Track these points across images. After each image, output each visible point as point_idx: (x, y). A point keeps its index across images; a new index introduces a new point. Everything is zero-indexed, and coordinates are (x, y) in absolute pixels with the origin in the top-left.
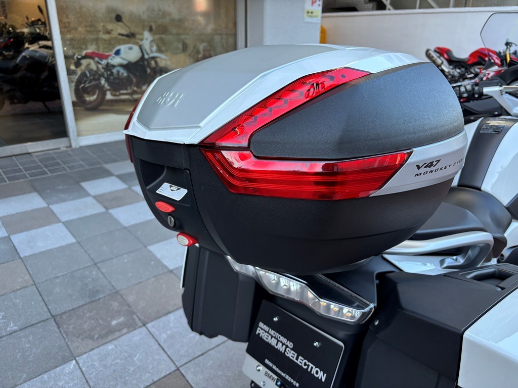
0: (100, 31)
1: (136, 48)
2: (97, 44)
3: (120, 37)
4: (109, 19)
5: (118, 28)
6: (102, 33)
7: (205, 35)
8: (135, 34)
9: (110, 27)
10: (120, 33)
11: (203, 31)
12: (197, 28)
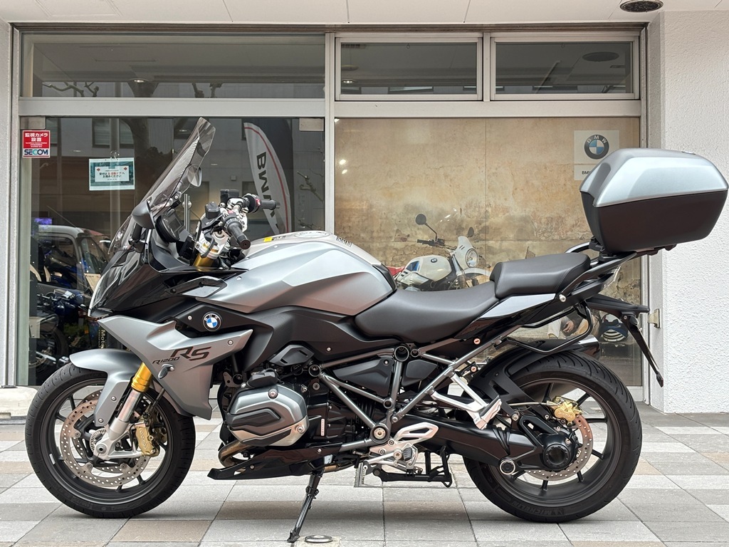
0: (391, 237)
1: (443, 261)
2: (384, 254)
3: (420, 245)
4: (406, 221)
5: (418, 232)
6: (393, 240)
7: (571, 240)
8: (444, 240)
9: (406, 232)
10: (420, 239)
11: (568, 233)
12: (556, 229)
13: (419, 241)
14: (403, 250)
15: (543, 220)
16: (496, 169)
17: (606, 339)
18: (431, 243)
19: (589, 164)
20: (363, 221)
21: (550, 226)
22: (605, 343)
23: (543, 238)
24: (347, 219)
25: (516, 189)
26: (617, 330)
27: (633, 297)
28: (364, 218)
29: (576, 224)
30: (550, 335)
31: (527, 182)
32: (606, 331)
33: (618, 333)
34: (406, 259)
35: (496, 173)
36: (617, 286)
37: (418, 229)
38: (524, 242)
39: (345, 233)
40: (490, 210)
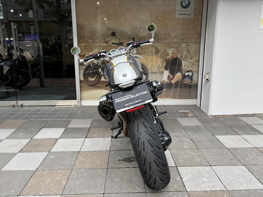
0: (101, 41)
3: (113, 45)
4: (107, 35)
5: (112, 39)
6: (102, 43)
7: (173, 43)
8: (123, 43)
9: (107, 40)
10: (113, 42)
11: (172, 40)
12: (168, 38)
13: (113, 43)
14: (106, 47)
15: (163, 35)
16: (144, 12)
17: (184, 82)
18: (118, 44)
19: (182, 11)
20: (89, 35)
21: (165, 37)
22: (184, 83)
23: (162, 42)
24: (83, 33)
25: (152, 21)
26: (189, 78)
27: (196, 66)
28: (90, 33)
29: (176, 36)
30: (163, 80)
31: (157, 18)
32: (184, 79)
33: (189, 80)
34: (108, 51)
35: (144, 14)
36: (190, 62)
37: (112, 38)
38: (155, 44)
39: (82, 40)
40: (141, 30)
